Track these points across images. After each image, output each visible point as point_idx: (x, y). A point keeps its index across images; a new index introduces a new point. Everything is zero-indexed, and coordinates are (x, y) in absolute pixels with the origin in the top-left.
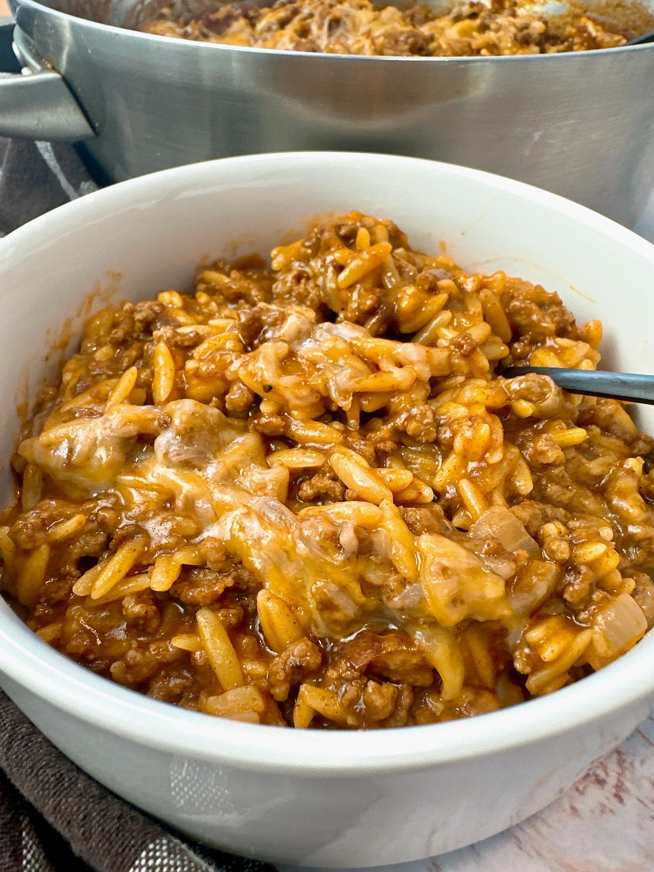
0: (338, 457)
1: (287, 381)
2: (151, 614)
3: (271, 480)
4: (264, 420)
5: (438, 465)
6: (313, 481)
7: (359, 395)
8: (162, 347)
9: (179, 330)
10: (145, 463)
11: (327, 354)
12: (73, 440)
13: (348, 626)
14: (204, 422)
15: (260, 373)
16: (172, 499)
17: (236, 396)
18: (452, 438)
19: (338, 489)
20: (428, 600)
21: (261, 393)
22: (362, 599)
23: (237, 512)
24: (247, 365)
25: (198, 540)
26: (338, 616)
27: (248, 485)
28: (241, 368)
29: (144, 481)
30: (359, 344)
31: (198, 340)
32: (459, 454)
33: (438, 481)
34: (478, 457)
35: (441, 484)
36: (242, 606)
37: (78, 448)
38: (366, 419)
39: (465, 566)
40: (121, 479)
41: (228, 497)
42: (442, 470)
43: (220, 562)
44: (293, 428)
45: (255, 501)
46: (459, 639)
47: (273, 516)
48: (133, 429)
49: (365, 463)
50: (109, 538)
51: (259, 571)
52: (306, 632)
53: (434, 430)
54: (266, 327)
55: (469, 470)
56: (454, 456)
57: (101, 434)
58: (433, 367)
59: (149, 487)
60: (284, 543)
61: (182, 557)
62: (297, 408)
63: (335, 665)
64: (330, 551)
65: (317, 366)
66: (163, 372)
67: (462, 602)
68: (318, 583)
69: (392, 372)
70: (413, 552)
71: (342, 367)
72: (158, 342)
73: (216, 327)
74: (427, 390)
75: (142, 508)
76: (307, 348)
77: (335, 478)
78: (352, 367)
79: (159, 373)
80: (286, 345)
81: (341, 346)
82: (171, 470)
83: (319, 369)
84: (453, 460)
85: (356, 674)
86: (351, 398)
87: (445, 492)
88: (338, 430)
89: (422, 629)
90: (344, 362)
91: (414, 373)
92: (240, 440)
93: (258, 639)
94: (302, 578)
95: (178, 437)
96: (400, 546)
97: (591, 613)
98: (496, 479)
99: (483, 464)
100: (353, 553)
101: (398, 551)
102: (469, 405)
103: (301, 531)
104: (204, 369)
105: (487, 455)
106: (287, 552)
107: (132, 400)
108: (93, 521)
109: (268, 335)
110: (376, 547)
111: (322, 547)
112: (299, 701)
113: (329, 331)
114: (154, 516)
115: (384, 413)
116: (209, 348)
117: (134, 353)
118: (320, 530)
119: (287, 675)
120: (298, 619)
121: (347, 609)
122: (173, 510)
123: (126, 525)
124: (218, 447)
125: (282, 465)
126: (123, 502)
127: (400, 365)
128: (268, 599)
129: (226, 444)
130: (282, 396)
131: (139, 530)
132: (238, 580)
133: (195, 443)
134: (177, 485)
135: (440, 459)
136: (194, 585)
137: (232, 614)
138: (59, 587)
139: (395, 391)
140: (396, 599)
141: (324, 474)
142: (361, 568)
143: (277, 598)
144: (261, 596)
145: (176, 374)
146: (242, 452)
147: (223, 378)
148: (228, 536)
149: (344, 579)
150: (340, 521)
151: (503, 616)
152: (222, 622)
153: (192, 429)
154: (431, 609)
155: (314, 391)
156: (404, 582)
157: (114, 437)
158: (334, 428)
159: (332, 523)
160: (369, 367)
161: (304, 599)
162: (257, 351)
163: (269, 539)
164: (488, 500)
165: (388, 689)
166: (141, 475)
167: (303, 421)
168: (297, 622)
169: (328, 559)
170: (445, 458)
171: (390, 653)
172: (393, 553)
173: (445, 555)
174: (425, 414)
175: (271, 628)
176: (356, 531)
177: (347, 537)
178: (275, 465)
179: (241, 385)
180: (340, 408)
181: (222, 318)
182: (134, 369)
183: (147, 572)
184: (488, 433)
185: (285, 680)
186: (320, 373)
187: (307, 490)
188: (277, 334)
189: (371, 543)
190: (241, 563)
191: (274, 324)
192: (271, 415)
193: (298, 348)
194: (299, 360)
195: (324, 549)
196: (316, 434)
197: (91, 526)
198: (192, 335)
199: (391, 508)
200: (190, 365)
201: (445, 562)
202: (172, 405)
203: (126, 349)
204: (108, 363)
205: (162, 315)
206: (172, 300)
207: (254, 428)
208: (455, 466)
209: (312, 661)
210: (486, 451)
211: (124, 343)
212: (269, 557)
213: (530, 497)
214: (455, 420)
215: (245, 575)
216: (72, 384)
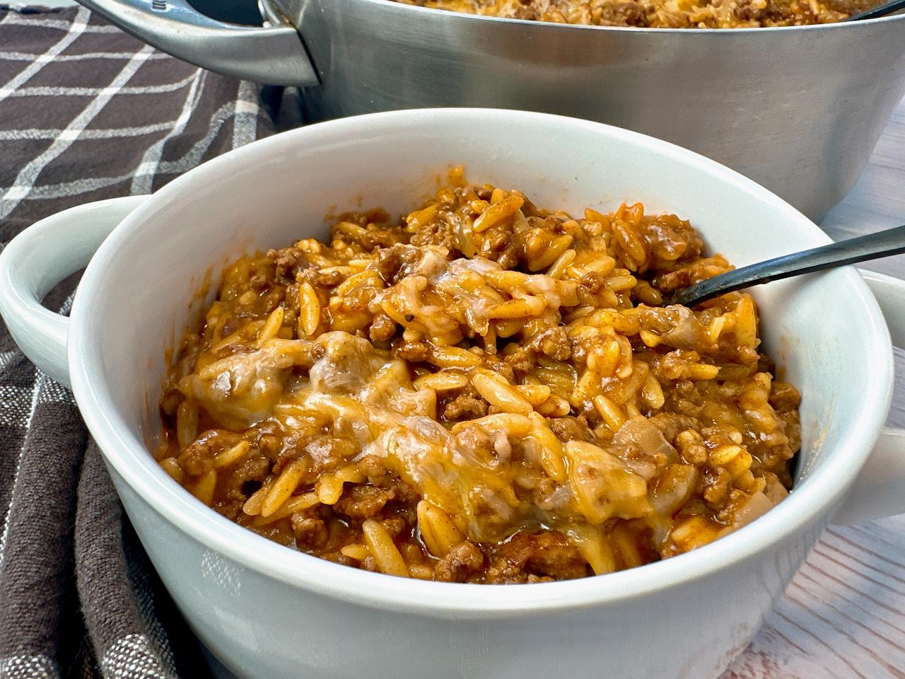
0: (480, 377)
1: (428, 310)
2: (319, 527)
3: (420, 401)
4: (409, 347)
5: (574, 383)
6: (458, 401)
7: (494, 321)
8: (306, 287)
9: (320, 272)
10: (301, 392)
11: (463, 286)
12: (234, 373)
13: (504, 529)
14: (355, 351)
15: (402, 304)
16: (329, 423)
17: (379, 326)
18: (585, 356)
19: (481, 406)
20: (577, 499)
21: (403, 323)
22: (516, 502)
23: (391, 432)
24: (390, 298)
25: (357, 459)
26: (494, 519)
27: (400, 407)
28: (385, 301)
29: (302, 409)
30: (492, 276)
31: (340, 279)
32: (592, 370)
33: (575, 397)
34: (609, 372)
35: (578, 399)
36: (403, 517)
37: (238, 381)
38: (503, 345)
39: (610, 468)
40: (279, 409)
41: (381, 418)
42: (578, 386)
43: (381, 476)
44: (435, 354)
45: (408, 420)
46: (609, 537)
47: (427, 432)
48: (288, 361)
49: (506, 382)
50: (272, 464)
51: (417, 484)
52: (463, 536)
53: (569, 348)
54: (404, 264)
55: (603, 386)
56: (588, 373)
57: (260, 366)
58: (562, 297)
59: (308, 413)
60: (440, 456)
61: (343, 476)
62: (438, 335)
63: (496, 565)
64: (485, 458)
65: (455, 297)
66: (309, 309)
67: (608, 501)
68: (475, 489)
69: (524, 300)
70: (561, 456)
71: (478, 297)
72: (302, 283)
73: (356, 267)
74: (558, 317)
75: (302, 432)
76: (444, 282)
77: (478, 397)
78: (486, 296)
79: (306, 310)
80: (425, 279)
81: (475, 278)
82: (327, 396)
83: (456, 300)
84: (588, 377)
85: (516, 570)
86: (488, 324)
87: (583, 407)
88: (478, 355)
89: (572, 528)
90: (479, 292)
91: (544, 300)
92: (388, 366)
93: (421, 547)
94: (458, 489)
95: (332, 365)
96: (548, 452)
97: (731, 511)
98: (630, 391)
99: (616, 379)
100: (507, 459)
101: (547, 457)
102: (598, 327)
103: (458, 443)
104: (348, 304)
105: (618, 371)
106: (442, 465)
107: (280, 335)
108: (255, 448)
109: (407, 271)
110: (527, 453)
111: (478, 455)
113: (464, 266)
114: (314, 440)
115: (519, 338)
116: (351, 285)
117: (277, 296)
118: (476, 439)
119: (452, 574)
120: (458, 526)
121: (503, 513)
122: (332, 433)
123: (287, 450)
124: (370, 373)
125: (428, 387)
126: (282, 428)
127: (531, 294)
128: (428, 509)
129: (376, 371)
130: (423, 325)
131: (300, 451)
132: (398, 493)
133: (348, 369)
134: (334, 410)
135: (576, 376)
136: (355, 500)
137: (396, 525)
138: (226, 510)
139: (527, 318)
140: (547, 500)
141: (468, 394)
142: (513, 473)
143: (435, 507)
144: (421, 507)
145: (321, 310)
146: (391, 376)
147: (366, 311)
148: (385, 454)
149: (499, 484)
150: (493, 431)
151: (647, 514)
152: (388, 531)
153: (345, 357)
154: (581, 508)
155: (453, 319)
156: (554, 484)
157: (272, 369)
158: (473, 353)
159: (487, 434)
160: (502, 296)
161: (461, 507)
162: (397, 287)
163: (425, 453)
164: (622, 410)
166: (298, 403)
167: (442, 347)
168: (456, 528)
169: (484, 465)
170: (580, 376)
171: (546, 549)
172: (543, 458)
173: (591, 458)
174: (559, 334)
175: (432, 537)
176: (509, 438)
177: (501, 444)
178: (422, 388)
179: (384, 316)
180: (477, 335)
181: (360, 259)
182: (280, 309)
183: (314, 491)
184: (617, 348)
186: (457, 303)
187: (452, 409)
188: (416, 269)
189: (523, 450)
190: (399, 477)
191: (412, 261)
192: (414, 342)
193: (435, 281)
194: (438, 291)
195: (480, 457)
196: (457, 358)
197: (254, 452)
198: (334, 275)
199: (539, 418)
200: (335, 301)
201: (592, 465)
202: (324, 337)
203: (269, 292)
204: (252, 307)
205: (302, 260)
206: (311, 246)
207: (399, 355)
208: (590, 383)
209: (475, 560)
210: (617, 366)
211: (264, 287)
212: (426, 470)
213: (662, 409)
214: (587, 339)
215: (405, 489)
216: (219, 327)
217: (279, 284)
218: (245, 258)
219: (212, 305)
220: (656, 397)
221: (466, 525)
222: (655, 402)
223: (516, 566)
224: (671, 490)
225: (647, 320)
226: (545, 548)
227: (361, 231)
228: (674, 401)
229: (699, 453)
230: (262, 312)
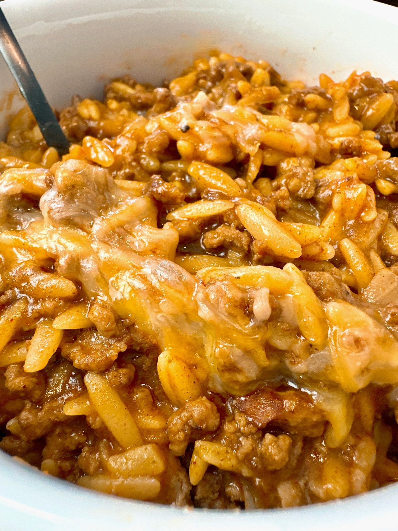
2: (31, 387)
18: (331, 196)
22: (265, 362)
26: (240, 378)
34: (355, 214)
39: (374, 336)
42: (323, 227)
52: (203, 389)
53: (314, 188)
55: (347, 228)
56: (333, 213)
60: (185, 306)
64: (238, 318)
67: (369, 371)
68: (221, 346)
84: (332, 218)
85: (254, 429)
96: (308, 313)
98: (372, 236)
99: (360, 222)
100: (263, 321)
103: (205, 294)
105: (363, 214)
106: (186, 314)
110: (285, 313)
111: (230, 314)
118: (230, 296)
119: (186, 435)
121: (250, 372)
128: (169, 360)
132: (131, 344)
135: (318, 217)
137: (123, 374)
142: (269, 335)
144: (162, 359)
149: (250, 344)
152: (112, 383)
154: (339, 377)
156: (310, 348)
164: (366, 255)
165: (284, 441)
168: (196, 381)
169: (236, 326)
170: (323, 216)
171: (292, 412)
175: (171, 387)
176: (270, 300)
177: (261, 307)
185: (185, 440)
189: (280, 310)
190: (133, 326)
195: (232, 316)
199: (297, 272)
201: (358, 333)
208: (334, 223)
209: (212, 421)
210: (362, 210)
212: (168, 320)
214: (333, 181)
215: (138, 338)
220: (396, 244)
221: (208, 376)
222: (395, 249)
226: (290, 411)
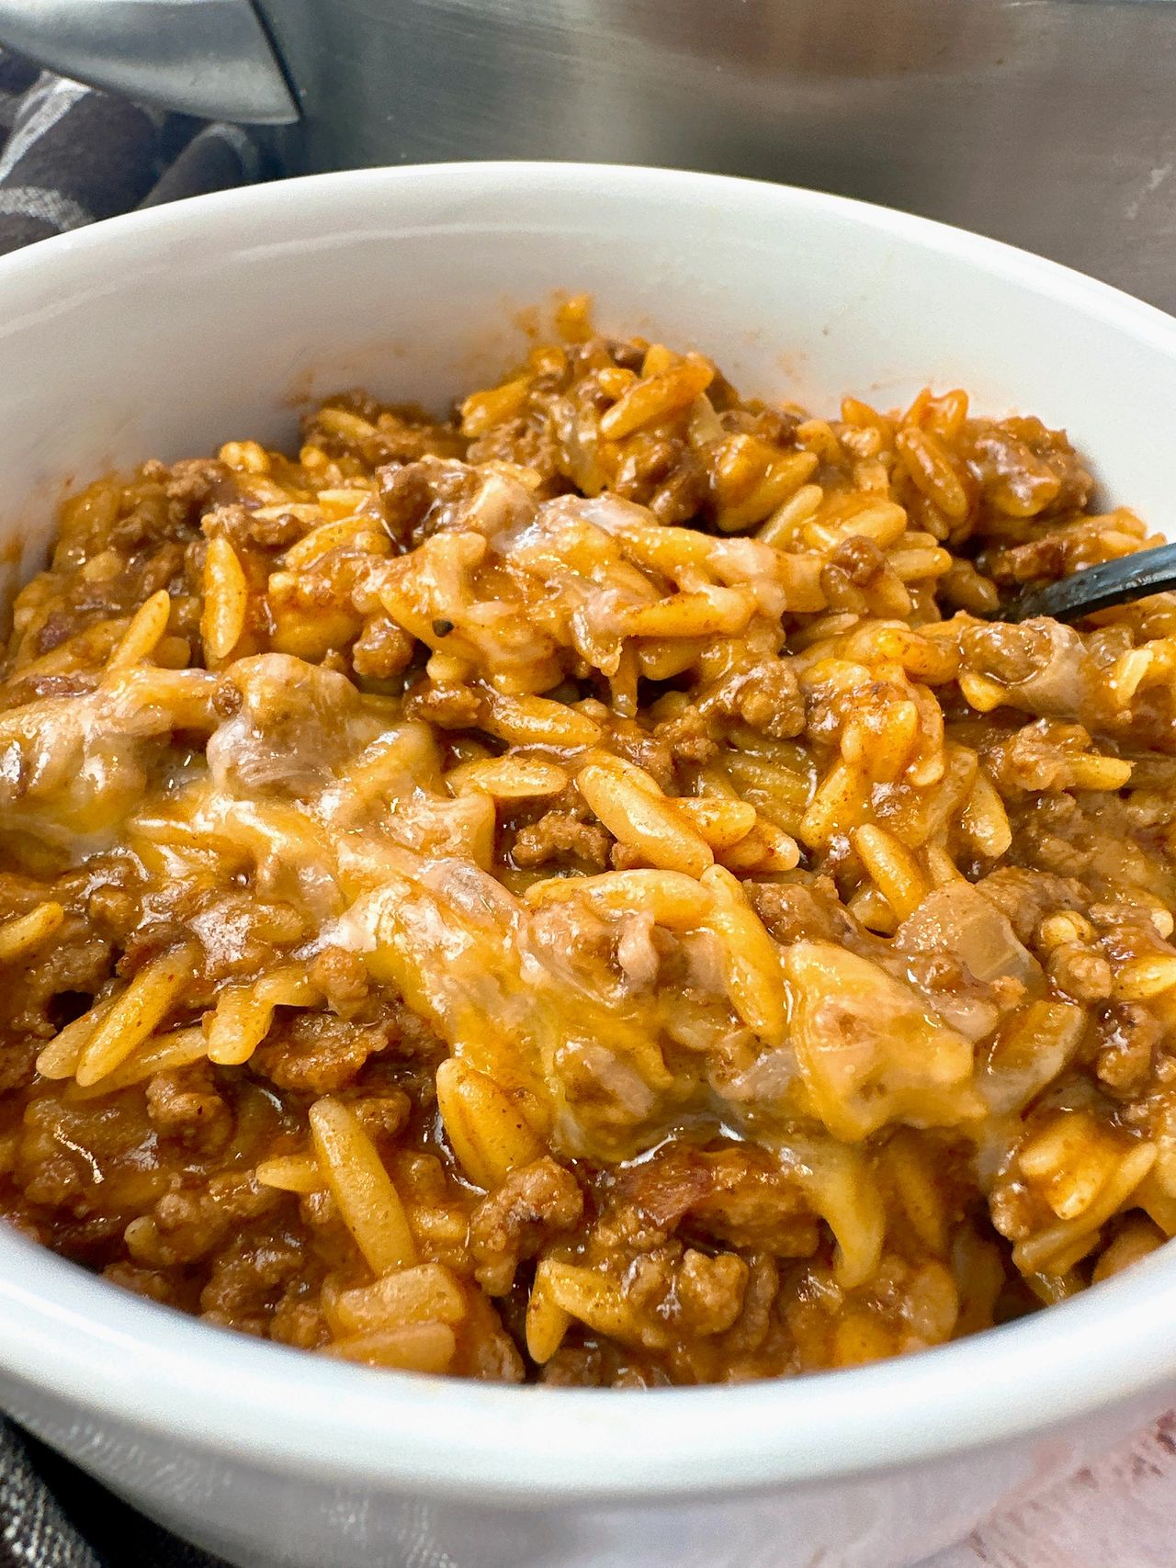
0: (596, 775)
1: (482, 615)
2: (210, 1113)
3: (460, 825)
4: (437, 695)
5: (808, 791)
6: (543, 825)
7: (635, 643)
8: (221, 548)
9: (257, 515)
10: (190, 792)
11: (570, 559)
12: (31, 743)
13: (635, 1135)
14: (313, 700)
15: (426, 595)
16: (249, 867)
17: (376, 645)
18: (839, 730)
19: (595, 840)
20: (810, 1087)
21: (429, 637)
22: (663, 1079)
23: (387, 893)
24: (399, 581)
25: (305, 952)
26: (613, 1115)
27: (410, 835)
28: (387, 586)
29: (189, 829)
30: (635, 539)
31: (296, 531)
32: (852, 765)
33: (811, 825)
34: (892, 772)
35: (816, 830)
36: (406, 1090)
37: (43, 761)
38: (651, 695)
39: (889, 1013)
40: (138, 828)
41: (367, 859)
42: (819, 802)
43: (357, 999)
44: (499, 715)
45: (427, 869)
46: (876, 1161)
47: (466, 899)
48: (161, 719)
49: (654, 788)
50: (116, 953)
51: (440, 1020)
52: (541, 1143)
53: (802, 711)
54: (437, 503)
55: (876, 801)
56: (842, 770)
57: (93, 729)
58: (789, 591)
59: (199, 842)
60: (494, 958)
61: (273, 991)
62: (503, 669)
63: (611, 1220)
64: (595, 978)
65: (547, 584)
66: (222, 598)
67: (882, 1089)
68: (570, 1044)
69: (706, 596)
70: (778, 981)
71: (599, 585)
72: (213, 536)
73: (333, 506)
74: (778, 636)
75: (186, 885)
76: (525, 546)
77: (589, 820)
78: (618, 583)
79: (214, 601)
80: (481, 539)
81: (597, 542)
82: (245, 805)
83: (551, 590)
84: (841, 778)
85: (659, 1237)
86: (620, 649)
87: (827, 848)
88: (593, 719)
89: (790, 1141)
90: (604, 574)
91: (751, 599)
92: (389, 737)
93: (442, 1157)
94: (533, 1034)
95: (256, 734)
96: (746, 967)
97: (1155, 1106)
98: (935, 817)
99: (904, 789)
100: (647, 984)
101: (745, 980)
102: (868, 663)
103: (532, 932)
104: (307, 589)
105: (912, 769)
106: (499, 977)
107: (160, 658)
108: (79, 916)
109: (446, 517)
110: (696, 968)
111: (579, 970)
112: (537, 1297)
113: (573, 513)
114: (211, 904)
115: (688, 682)
116: (318, 548)
117: (165, 565)
118: (575, 932)
119: (509, 1239)
120: (527, 1116)
121: (633, 1101)
122: (252, 890)
123: (151, 925)
124: (344, 754)
125: (477, 790)
126: (143, 874)
127: (721, 582)
128: (461, 1080)
129: (359, 747)
130: (473, 645)
131: (181, 932)
132: (396, 1038)
133: (293, 745)
134: (259, 837)
135: (813, 776)
136: (301, 1049)
137: (388, 1109)
138: (7, 1061)
139: (710, 636)
140: (738, 1082)
141: (566, 810)
142: (662, 1015)
143: (479, 1076)
144: (446, 1073)
145: (250, 601)
146: (395, 762)
147: (348, 607)
148: (371, 945)
149: (627, 1038)
150: (618, 913)
151: (970, 1119)
152: (367, 1128)
153: (286, 716)
154: (817, 1105)
155: (541, 634)
156: (756, 1044)
157: (122, 736)
158: (584, 714)
159: (602, 919)
160: (656, 585)
161: (538, 1076)
162: (419, 552)
163: (461, 950)
164: (917, 858)
165: (729, 1266)
166: (185, 819)
167: (516, 697)
168: (523, 1124)
169: (593, 995)
170: (823, 775)
171: (731, 1191)
172: (733, 981)
173: (847, 988)
174: (781, 677)
175: (469, 1140)
176: (655, 938)
177: (635, 950)
178: (463, 791)
179: (387, 621)
180: (596, 671)
181: (345, 488)
182: (163, 595)
183: (199, 1024)
184: (913, 718)
185: (507, 1252)
186: (553, 597)
187: (529, 844)
188: (462, 517)
189: (685, 961)
190: (401, 1000)
191: (455, 497)
192: (450, 685)
193: (505, 546)
194: (510, 569)
195: (583, 974)
196: (546, 725)
197: (75, 926)
198: (283, 522)
200: (278, 582)
201: (847, 1005)
202: (242, 665)
203: (149, 557)
204: (111, 588)
205: (225, 488)
206: (246, 456)
207: (416, 713)
208: (845, 793)
209: (566, 1206)
210: (910, 759)
211: (142, 545)
212: (462, 989)
213: (1005, 860)
214: (843, 692)
215: (412, 1026)
216: (33, 631)
217: (173, 539)
218: (108, 480)
219: (30, 579)
220: (992, 832)
221: (550, 1116)
222: (990, 842)
223: (657, 1229)
224: (1026, 1060)
225: (978, 650)
226: (727, 1190)
227: (364, 429)
228: (1030, 839)
229: (1095, 976)
230: (128, 599)
